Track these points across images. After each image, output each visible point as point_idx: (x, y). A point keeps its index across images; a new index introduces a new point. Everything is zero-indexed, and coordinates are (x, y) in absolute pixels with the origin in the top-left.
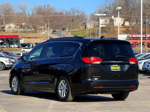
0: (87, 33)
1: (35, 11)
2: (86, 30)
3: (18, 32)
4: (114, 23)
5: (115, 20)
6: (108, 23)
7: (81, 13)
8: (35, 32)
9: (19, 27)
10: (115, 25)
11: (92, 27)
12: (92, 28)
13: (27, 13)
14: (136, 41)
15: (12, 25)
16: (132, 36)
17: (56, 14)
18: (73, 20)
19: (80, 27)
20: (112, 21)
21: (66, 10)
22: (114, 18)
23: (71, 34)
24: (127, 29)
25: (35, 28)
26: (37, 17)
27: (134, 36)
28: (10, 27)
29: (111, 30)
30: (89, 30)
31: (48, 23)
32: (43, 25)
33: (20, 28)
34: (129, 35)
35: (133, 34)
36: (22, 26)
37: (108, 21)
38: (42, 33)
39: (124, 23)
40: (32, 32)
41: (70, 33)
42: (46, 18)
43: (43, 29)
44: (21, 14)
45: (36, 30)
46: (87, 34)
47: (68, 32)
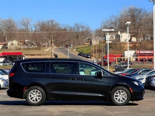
0: (93, 49)
1: (38, 27)
2: (91, 47)
3: (20, 49)
4: (121, 39)
5: (122, 36)
6: (115, 39)
7: (86, 29)
8: (39, 49)
9: (22, 43)
10: (121, 41)
11: (98, 43)
12: (98, 45)
13: (30, 29)
14: (143, 57)
15: (15, 42)
16: (140, 52)
17: (60, 30)
18: (77, 37)
19: (85, 44)
20: (118, 37)
21: (70, 26)
22: (120, 33)
23: (76, 51)
24: (134, 45)
25: (38, 45)
26: (41, 33)
27: (141, 52)
28: (12, 44)
29: (117, 46)
30: (95, 46)
31: (51, 39)
32: (46, 42)
33: (23, 45)
34: (136, 51)
35: (141, 50)
36: (25, 43)
37: (114, 37)
38: (46, 50)
39: (131, 39)
40: (36, 49)
41: (74, 50)
42: (50, 34)
43: (46, 46)
44: (23, 30)
45: (39, 47)
46: (93, 51)
47: (73, 48)
